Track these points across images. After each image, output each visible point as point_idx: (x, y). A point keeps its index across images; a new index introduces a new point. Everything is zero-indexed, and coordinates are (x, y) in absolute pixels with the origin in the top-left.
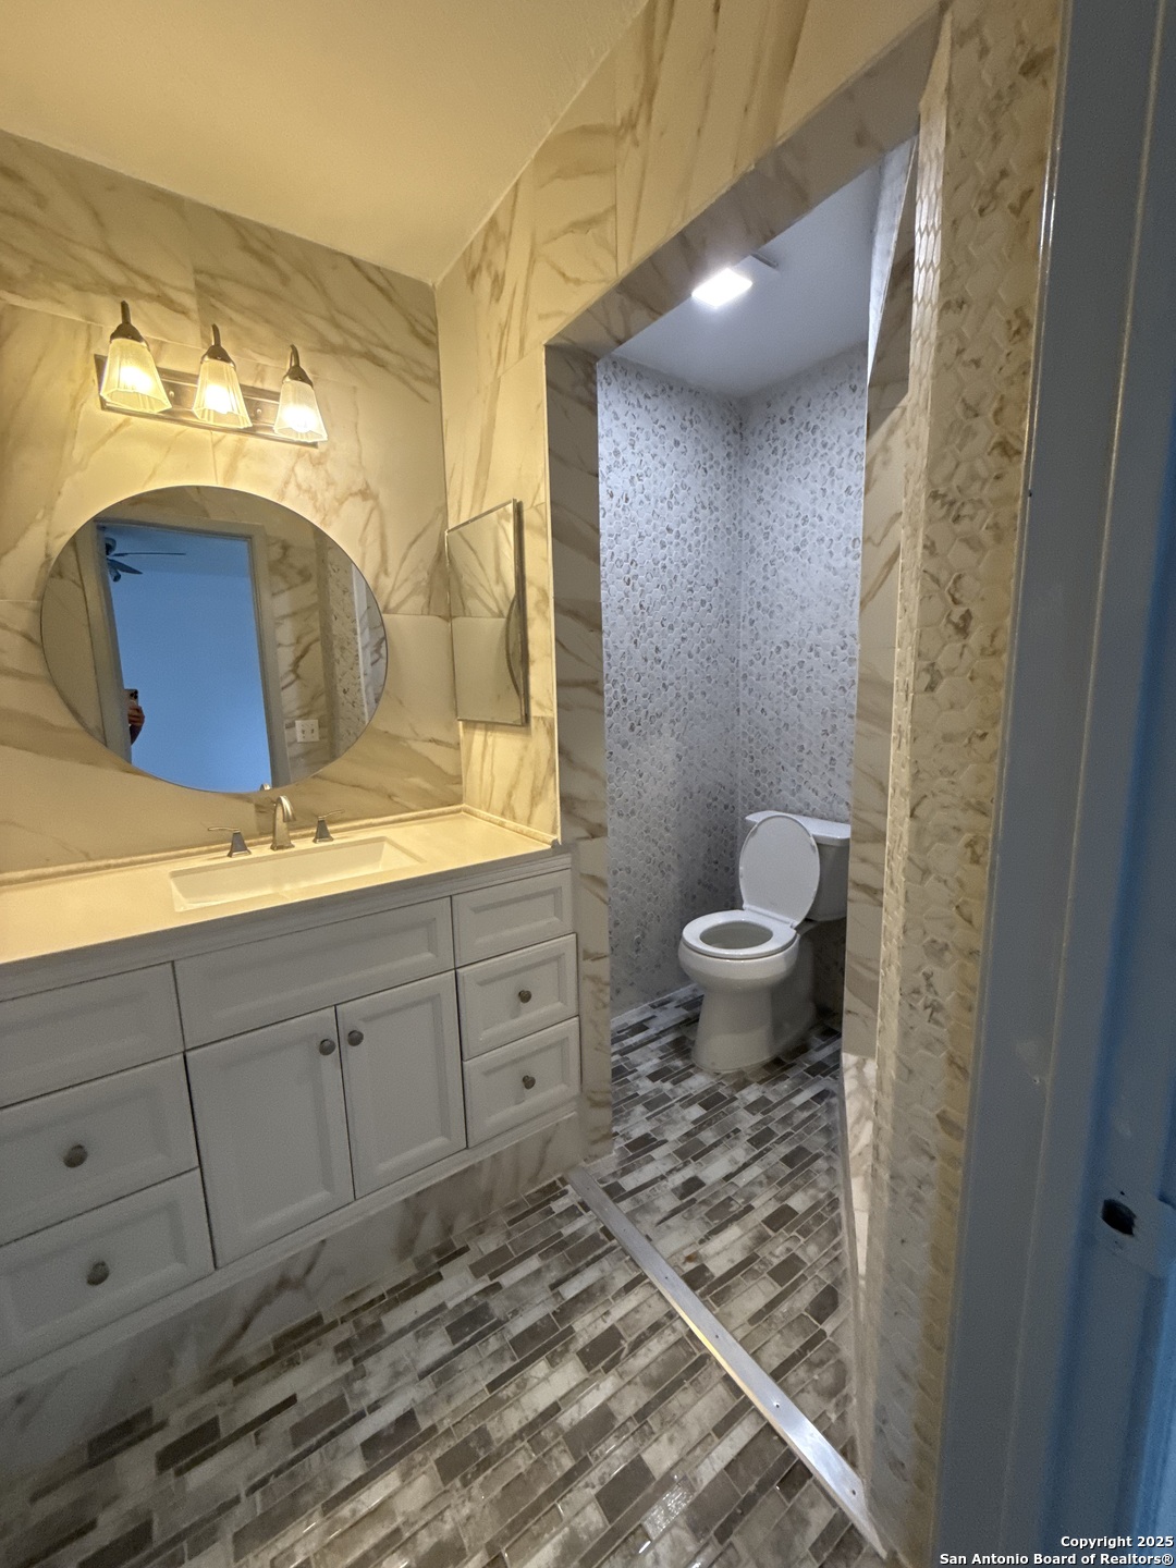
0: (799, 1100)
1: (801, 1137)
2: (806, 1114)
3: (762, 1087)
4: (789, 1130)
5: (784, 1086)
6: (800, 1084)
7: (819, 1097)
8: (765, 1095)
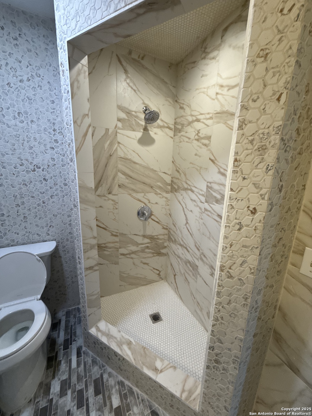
0: (74, 364)
1: (90, 377)
2: (82, 366)
3: (56, 379)
4: (84, 380)
5: (63, 366)
6: (68, 358)
7: (79, 354)
8: (61, 380)
